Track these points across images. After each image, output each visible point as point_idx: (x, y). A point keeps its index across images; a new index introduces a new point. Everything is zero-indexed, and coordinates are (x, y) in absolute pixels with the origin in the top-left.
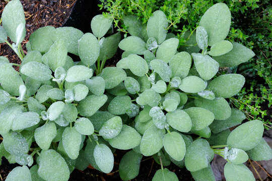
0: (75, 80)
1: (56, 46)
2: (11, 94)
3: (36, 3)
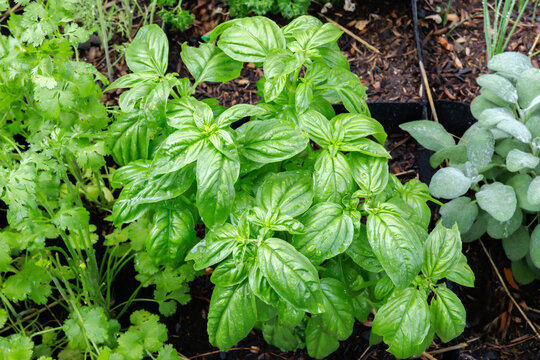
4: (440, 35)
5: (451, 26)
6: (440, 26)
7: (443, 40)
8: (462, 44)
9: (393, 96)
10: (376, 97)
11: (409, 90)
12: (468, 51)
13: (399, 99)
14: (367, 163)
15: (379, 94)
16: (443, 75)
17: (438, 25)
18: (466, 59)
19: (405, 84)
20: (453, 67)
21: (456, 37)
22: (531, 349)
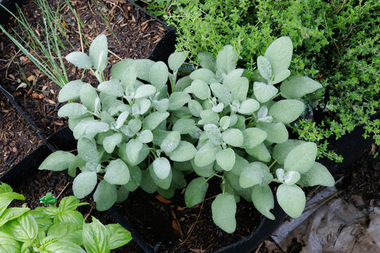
0: (141, 96)
1: (129, 70)
2: (89, 109)
3: (126, 47)
4: (31, 93)
5: (34, 84)
6: (28, 88)
7: (35, 95)
8: (46, 89)
9: (28, 150)
10: (19, 156)
11: (33, 139)
12: (52, 91)
13: (32, 149)
14: (18, 223)
15: (19, 154)
16: (48, 115)
17: (26, 88)
18: (55, 96)
19: (30, 138)
20: (50, 106)
21: (41, 88)
22: (199, 230)
